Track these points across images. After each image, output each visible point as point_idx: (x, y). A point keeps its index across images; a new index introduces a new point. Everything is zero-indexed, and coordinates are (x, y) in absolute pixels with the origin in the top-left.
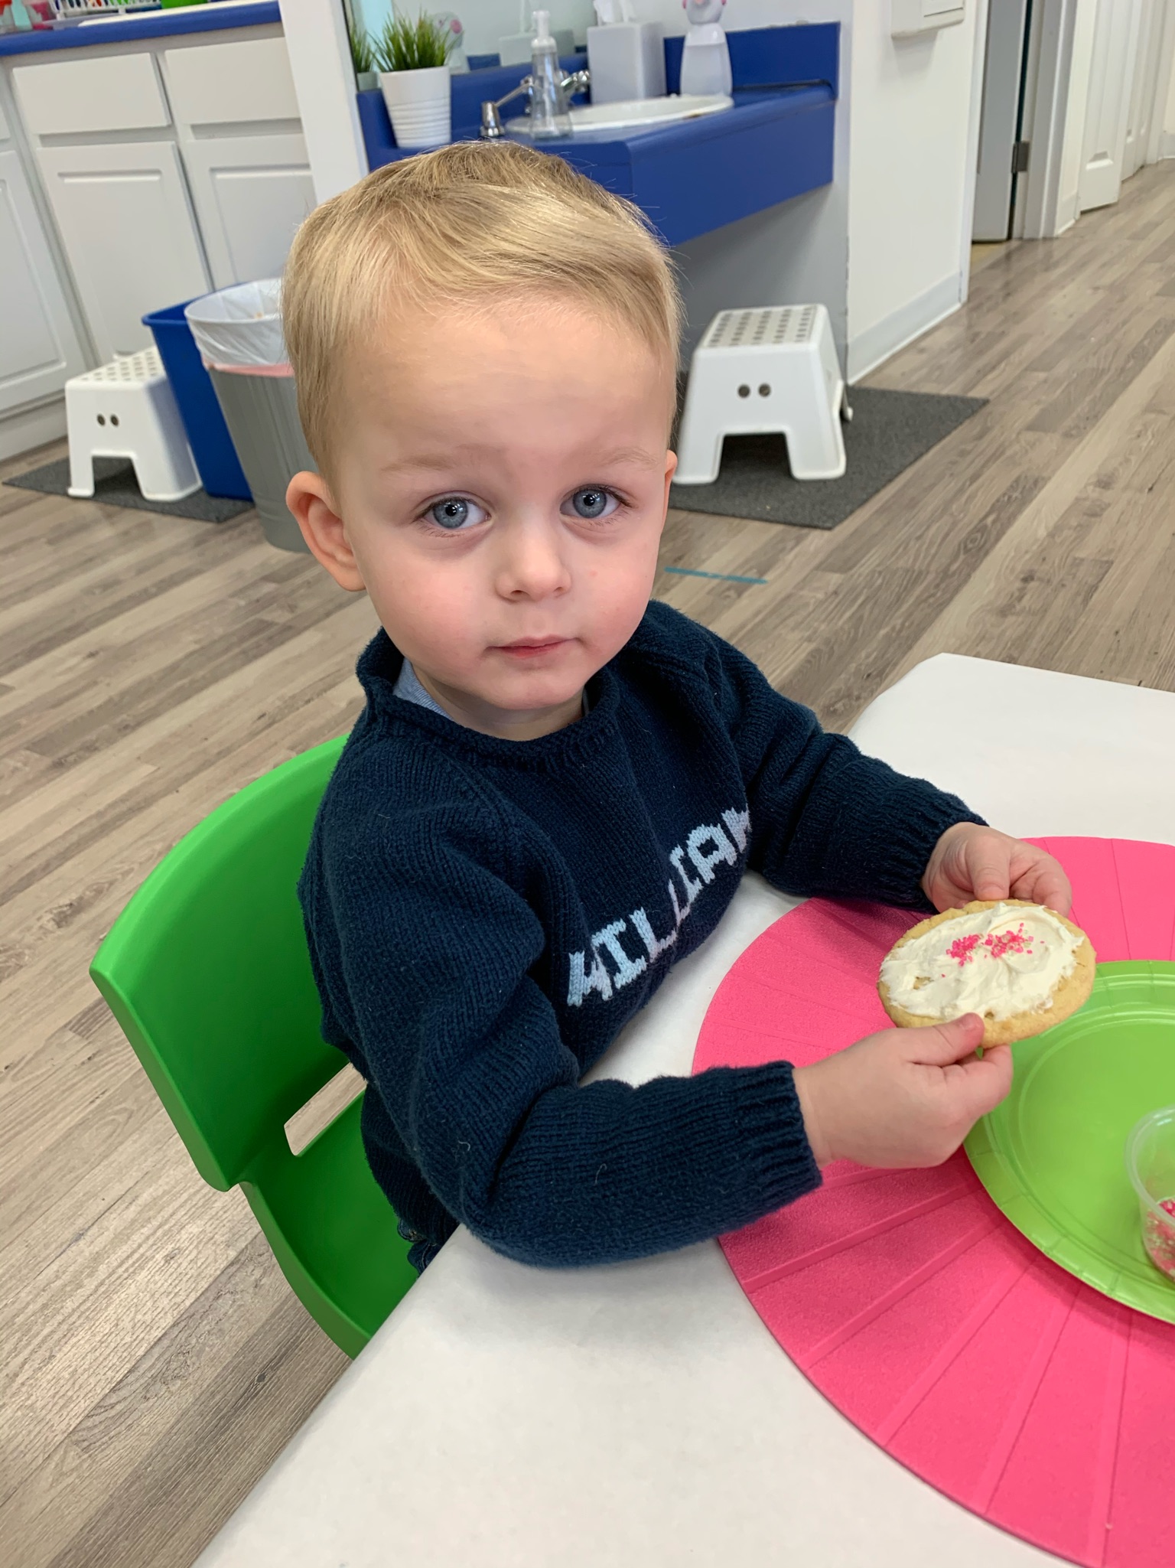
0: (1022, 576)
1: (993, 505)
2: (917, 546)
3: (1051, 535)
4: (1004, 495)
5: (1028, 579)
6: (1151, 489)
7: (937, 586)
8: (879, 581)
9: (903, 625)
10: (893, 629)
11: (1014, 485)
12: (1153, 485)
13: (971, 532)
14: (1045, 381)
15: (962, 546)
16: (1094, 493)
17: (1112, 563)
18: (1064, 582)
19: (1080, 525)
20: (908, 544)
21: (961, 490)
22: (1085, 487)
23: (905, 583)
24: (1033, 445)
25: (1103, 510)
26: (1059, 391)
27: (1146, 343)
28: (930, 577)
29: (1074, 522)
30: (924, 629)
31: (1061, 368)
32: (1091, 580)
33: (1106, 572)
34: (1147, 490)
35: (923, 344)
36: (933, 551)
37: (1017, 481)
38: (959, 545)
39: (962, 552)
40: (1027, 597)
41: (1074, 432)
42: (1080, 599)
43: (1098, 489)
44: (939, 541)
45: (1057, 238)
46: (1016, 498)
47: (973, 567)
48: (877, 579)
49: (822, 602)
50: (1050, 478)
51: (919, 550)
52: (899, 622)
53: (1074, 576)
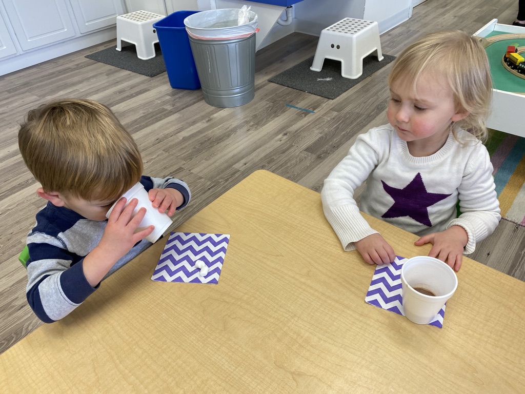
30: (356, 133)
49: (329, 121)
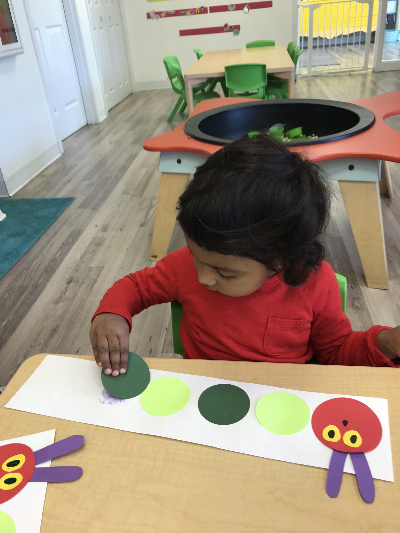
0: (67, 281)
1: (61, 247)
2: (26, 273)
3: (82, 258)
4: (66, 241)
5: (69, 283)
6: (121, 229)
7: (31, 293)
8: (7, 295)
9: (13, 318)
10: (9, 321)
11: (70, 235)
12: (123, 227)
13: (50, 262)
14: (88, 185)
15: (45, 270)
16: (100, 234)
17: (103, 267)
18: (84, 281)
19: (93, 251)
20: (22, 273)
21: (49, 241)
22: (97, 232)
23: (18, 295)
24: (80, 215)
25: (103, 241)
26: (93, 189)
27: (126, 164)
28: (29, 289)
29: (91, 250)
31: (95, 178)
32: (94, 277)
33: (101, 272)
34: (120, 230)
35: (45, 173)
36: (32, 275)
37: (71, 234)
38: (44, 270)
39: (44, 273)
40: (68, 292)
41: (96, 207)
42: (89, 288)
43: (102, 232)
44: (36, 268)
45: (100, 123)
46: (70, 241)
47: (48, 280)
48: (7, 294)
50: (84, 230)
51: (26, 276)
52: (12, 316)
53: (88, 276)
